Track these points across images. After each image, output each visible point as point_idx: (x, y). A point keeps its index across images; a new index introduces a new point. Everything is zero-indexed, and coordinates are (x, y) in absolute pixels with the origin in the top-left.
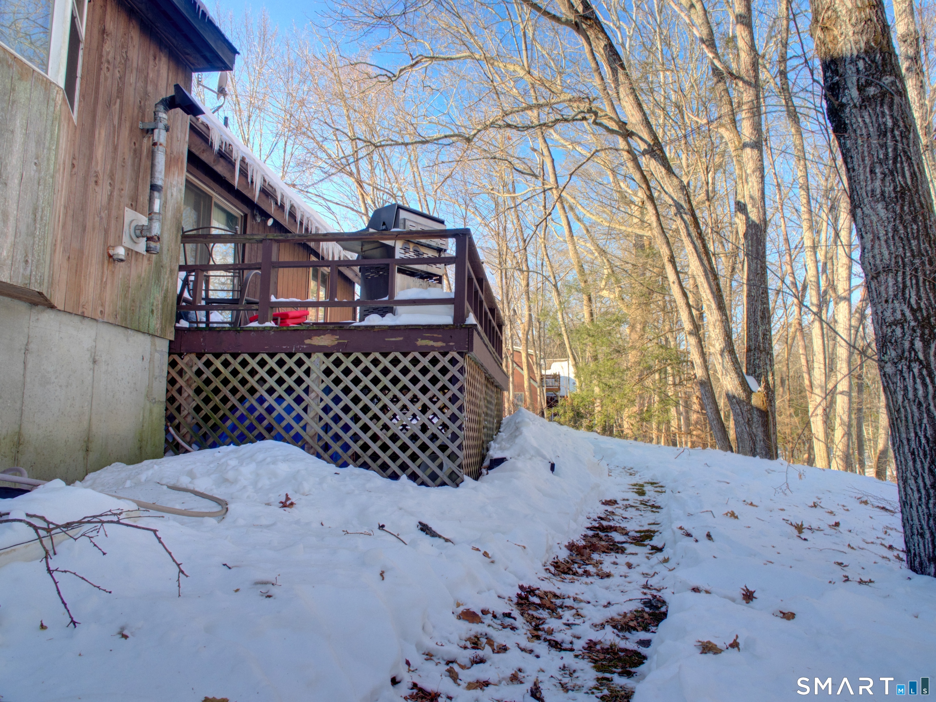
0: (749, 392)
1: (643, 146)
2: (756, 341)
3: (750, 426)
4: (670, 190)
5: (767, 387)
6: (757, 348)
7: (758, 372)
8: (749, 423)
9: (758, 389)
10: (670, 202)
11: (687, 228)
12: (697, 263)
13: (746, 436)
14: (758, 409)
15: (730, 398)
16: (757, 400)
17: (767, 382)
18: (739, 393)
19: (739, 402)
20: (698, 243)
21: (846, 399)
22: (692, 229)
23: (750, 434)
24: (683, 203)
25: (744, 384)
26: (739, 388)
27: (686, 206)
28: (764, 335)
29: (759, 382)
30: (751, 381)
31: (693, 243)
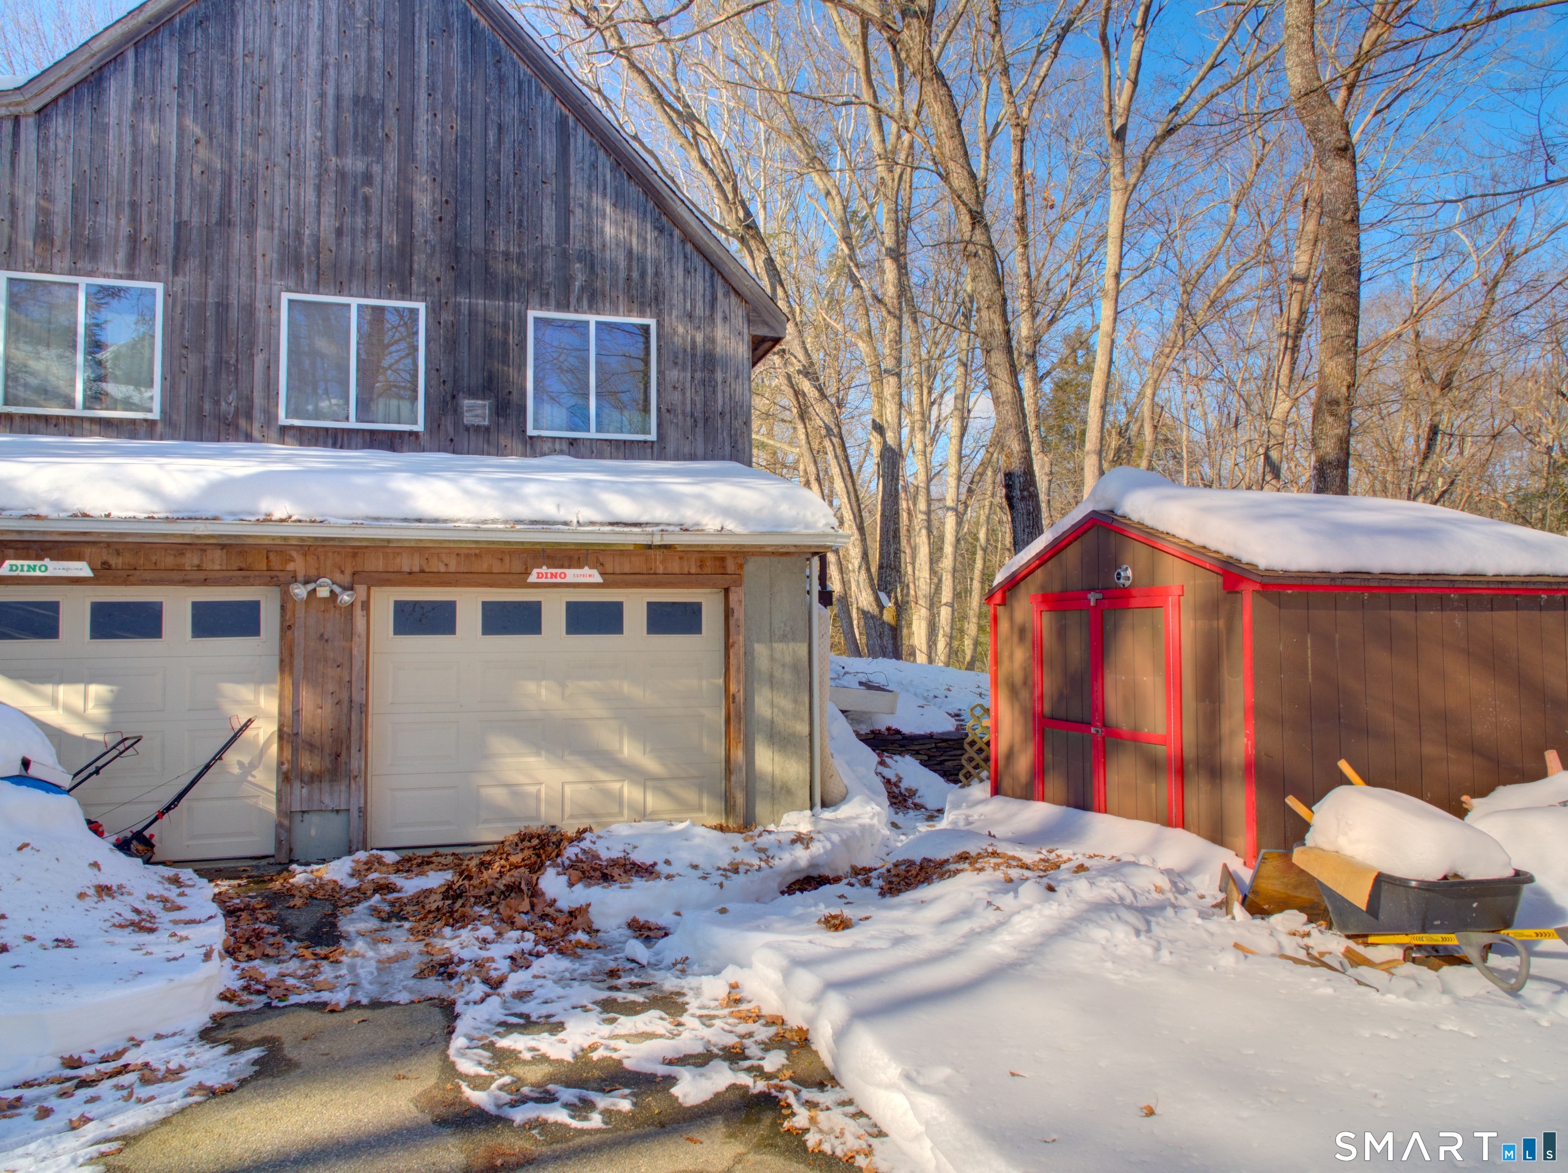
0: (881, 607)
1: (798, 366)
2: (889, 559)
3: (881, 639)
4: (822, 414)
5: (896, 603)
6: (889, 566)
7: (889, 588)
8: (881, 636)
9: (889, 605)
10: (821, 423)
11: (834, 449)
12: (842, 485)
13: (877, 648)
14: (889, 624)
15: (864, 614)
16: (888, 616)
17: (896, 597)
18: (873, 609)
19: (873, 617)
20: (844, 466)
21: (950, 609)
22: (839, 451)
23: (881, 647)
24: (833, 427)
25: (878, 600)
26: (874, 604)
27: (835, 431)
28: (895, 553)
29: (889, 597)
30: (883, 596)
31: (840, 465)
